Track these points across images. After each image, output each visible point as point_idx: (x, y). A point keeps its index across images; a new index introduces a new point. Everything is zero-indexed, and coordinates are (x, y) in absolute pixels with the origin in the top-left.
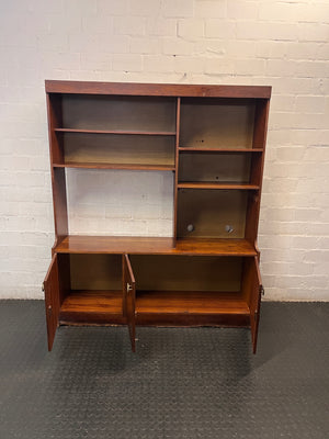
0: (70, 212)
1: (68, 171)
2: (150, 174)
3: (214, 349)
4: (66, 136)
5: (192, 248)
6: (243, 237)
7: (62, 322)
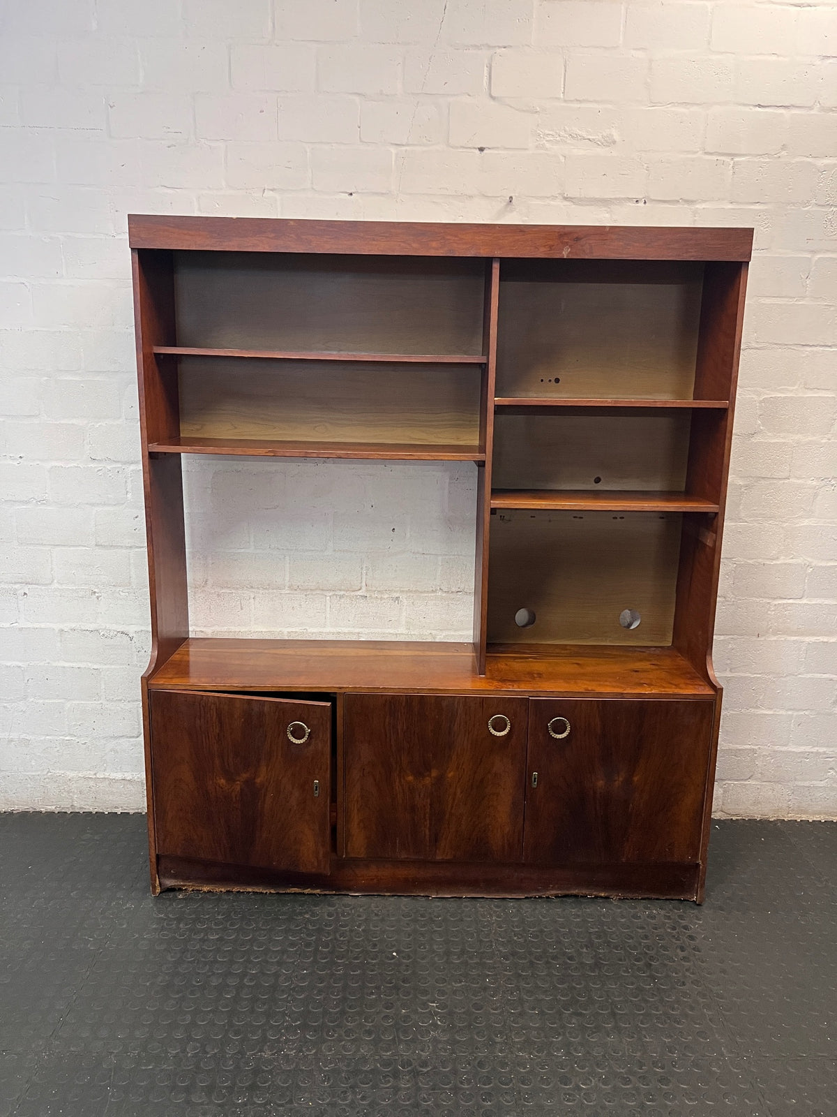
0: (193, 575)
1: (188, 462)
2: (412, 469)
3: (597, 965)
4: (184, 367)
5: (532, 676)
6: (668, 643)
7: (170, 883)
